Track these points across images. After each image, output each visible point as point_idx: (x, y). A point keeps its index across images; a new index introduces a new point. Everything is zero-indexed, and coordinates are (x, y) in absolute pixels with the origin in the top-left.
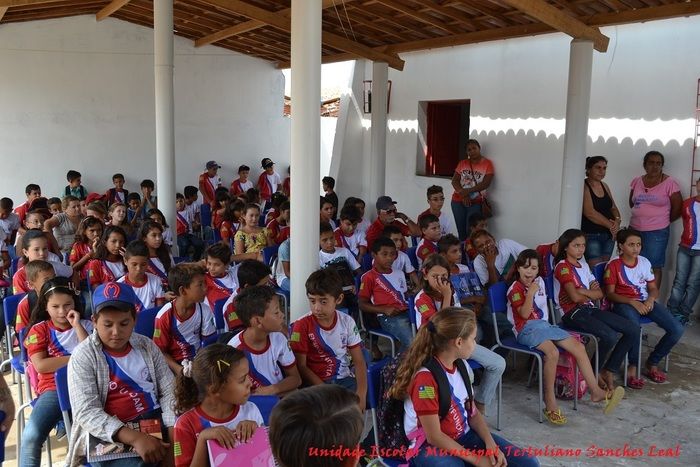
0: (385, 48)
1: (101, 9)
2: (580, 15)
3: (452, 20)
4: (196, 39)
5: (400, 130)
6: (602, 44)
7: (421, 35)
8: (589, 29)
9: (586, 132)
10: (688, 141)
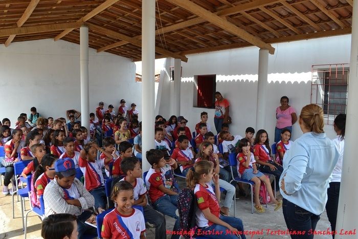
0: (179, 53)
1: (56, 36)
2: (263, 39)
3: (209, 41)
4: (97, 49)
5: (186, 81)
6: (272, 51)
7: (195, 47)
8: (267, 45)
9: (267, 80)
10: (309, 82)
